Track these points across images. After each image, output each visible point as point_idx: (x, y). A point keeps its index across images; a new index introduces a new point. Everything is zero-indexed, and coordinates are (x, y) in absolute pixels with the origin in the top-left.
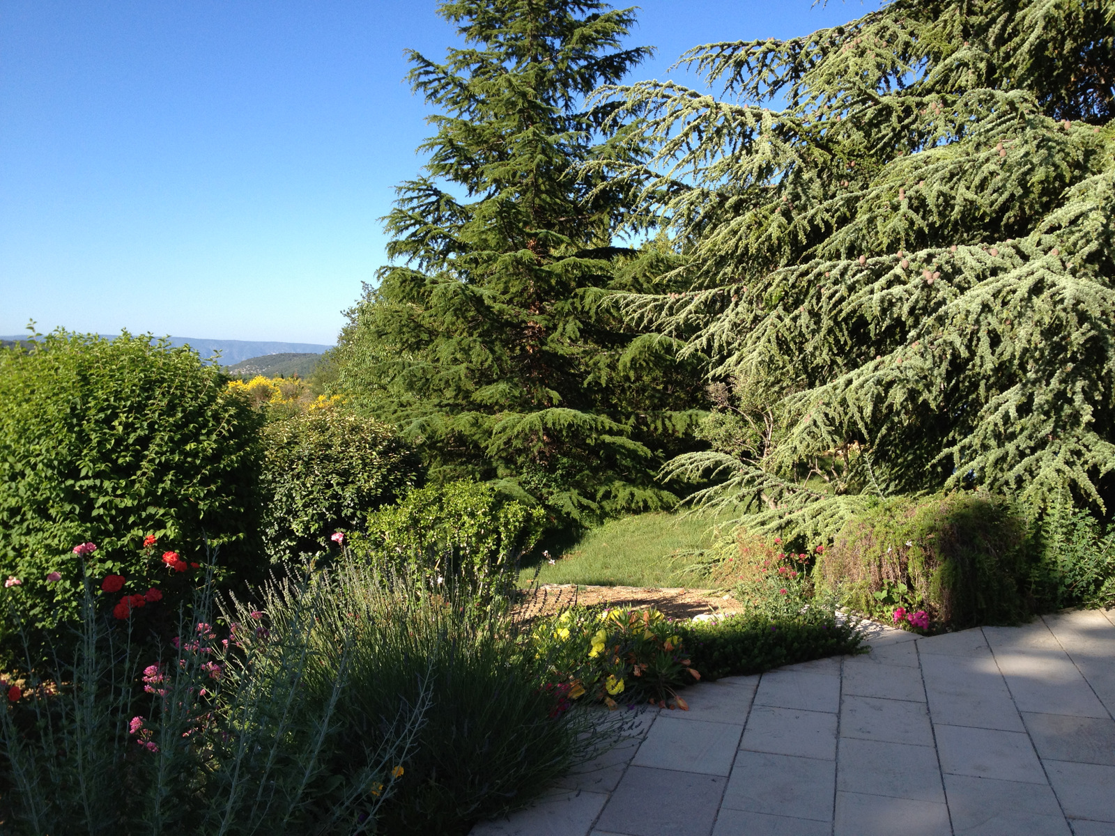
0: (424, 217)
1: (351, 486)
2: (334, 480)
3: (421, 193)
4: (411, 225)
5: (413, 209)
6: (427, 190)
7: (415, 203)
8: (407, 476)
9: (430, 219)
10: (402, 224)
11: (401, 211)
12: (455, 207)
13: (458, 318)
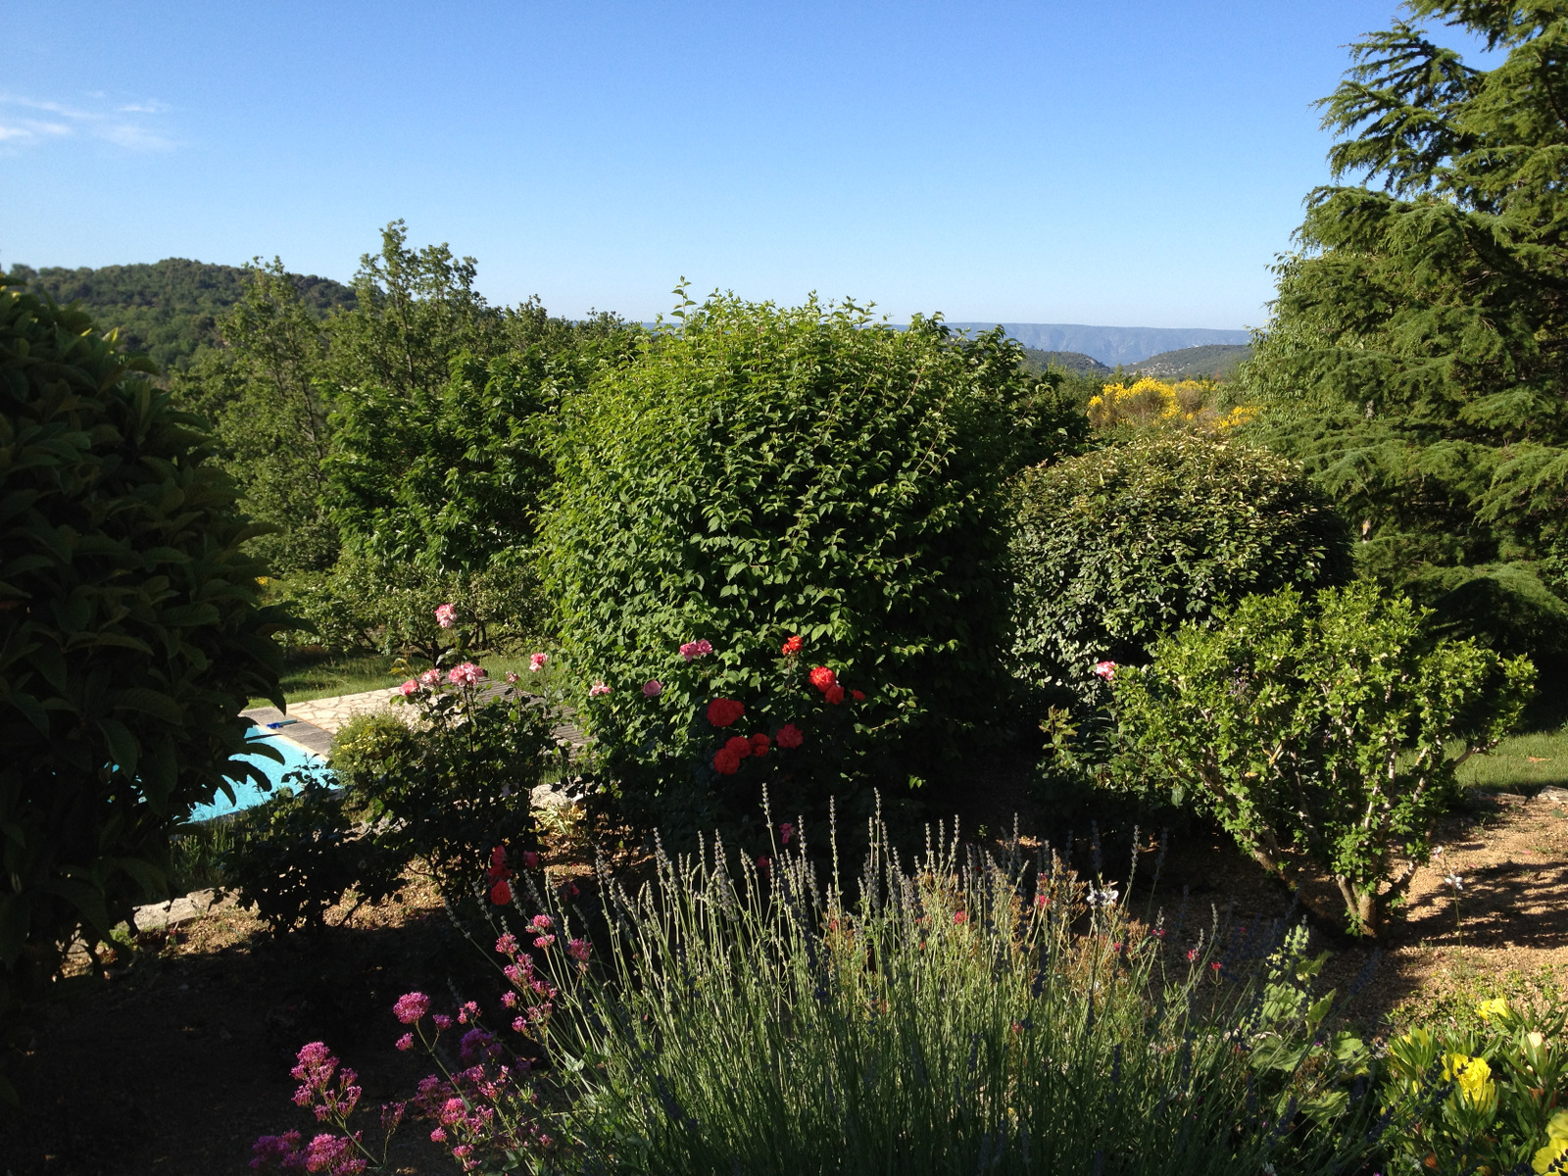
0: (1400, 96)
1: (1205, 562)
2: (1178, 550)
3: (1396, 54)
4: (1372, 110)
5: (1381, 82)
6: (1409, 45)
7: (1385, 71)
8: (1308, 551)
9: (1411, 98)
10: (1356, 109)
11: (1355, 86)
12: (1459, 72)
13: (1443, 272)
